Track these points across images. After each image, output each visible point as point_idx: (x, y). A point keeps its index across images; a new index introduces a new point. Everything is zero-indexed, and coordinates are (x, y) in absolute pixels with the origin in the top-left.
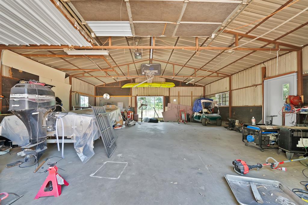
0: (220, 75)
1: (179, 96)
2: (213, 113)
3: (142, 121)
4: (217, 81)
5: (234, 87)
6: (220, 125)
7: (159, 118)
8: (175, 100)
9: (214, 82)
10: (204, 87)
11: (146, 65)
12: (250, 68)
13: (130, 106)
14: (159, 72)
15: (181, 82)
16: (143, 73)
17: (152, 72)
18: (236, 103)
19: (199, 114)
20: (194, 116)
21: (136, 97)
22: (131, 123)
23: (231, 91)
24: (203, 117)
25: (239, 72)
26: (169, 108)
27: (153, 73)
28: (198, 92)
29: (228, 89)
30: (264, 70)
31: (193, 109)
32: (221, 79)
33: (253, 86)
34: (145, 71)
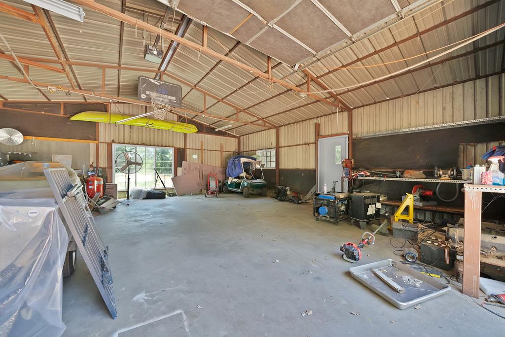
0: (267, 124)
1: (201, 149)
2: (256, 178)
3: (128, 198)
4: (259, 132)
5: (282, 143)
6: (265, 196)
7: (165, 189)
8: (195, 157)
9: (253, 133)
10: (239, 138)
11: (150, 80)
12: (302, 121)
13: (94, 165)
14: (179, 102)
15: (205, 125)
16: (143, 96)
17: (163, 98)
18: (286, 165)
19: (236, 180)
20: (228, 183)
21: (109, 146)
22: (107, 205)
23: (278, 148)
24: (243, 185)
25: (289, 124)
26: (185, 169)
27: (166, 101)
28: (231, 145)
29: (274, 145)
30: (317, 126)
31: (227, 172)
32: (264, 130)
33: (305, 144)
34: (148, 93)
